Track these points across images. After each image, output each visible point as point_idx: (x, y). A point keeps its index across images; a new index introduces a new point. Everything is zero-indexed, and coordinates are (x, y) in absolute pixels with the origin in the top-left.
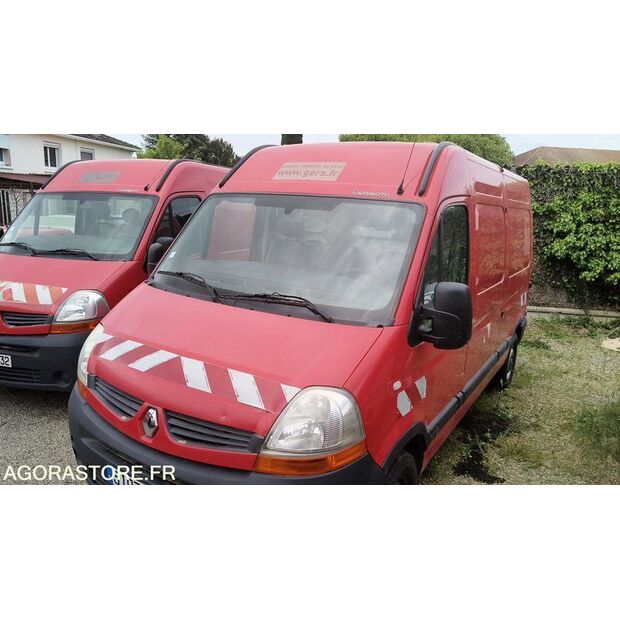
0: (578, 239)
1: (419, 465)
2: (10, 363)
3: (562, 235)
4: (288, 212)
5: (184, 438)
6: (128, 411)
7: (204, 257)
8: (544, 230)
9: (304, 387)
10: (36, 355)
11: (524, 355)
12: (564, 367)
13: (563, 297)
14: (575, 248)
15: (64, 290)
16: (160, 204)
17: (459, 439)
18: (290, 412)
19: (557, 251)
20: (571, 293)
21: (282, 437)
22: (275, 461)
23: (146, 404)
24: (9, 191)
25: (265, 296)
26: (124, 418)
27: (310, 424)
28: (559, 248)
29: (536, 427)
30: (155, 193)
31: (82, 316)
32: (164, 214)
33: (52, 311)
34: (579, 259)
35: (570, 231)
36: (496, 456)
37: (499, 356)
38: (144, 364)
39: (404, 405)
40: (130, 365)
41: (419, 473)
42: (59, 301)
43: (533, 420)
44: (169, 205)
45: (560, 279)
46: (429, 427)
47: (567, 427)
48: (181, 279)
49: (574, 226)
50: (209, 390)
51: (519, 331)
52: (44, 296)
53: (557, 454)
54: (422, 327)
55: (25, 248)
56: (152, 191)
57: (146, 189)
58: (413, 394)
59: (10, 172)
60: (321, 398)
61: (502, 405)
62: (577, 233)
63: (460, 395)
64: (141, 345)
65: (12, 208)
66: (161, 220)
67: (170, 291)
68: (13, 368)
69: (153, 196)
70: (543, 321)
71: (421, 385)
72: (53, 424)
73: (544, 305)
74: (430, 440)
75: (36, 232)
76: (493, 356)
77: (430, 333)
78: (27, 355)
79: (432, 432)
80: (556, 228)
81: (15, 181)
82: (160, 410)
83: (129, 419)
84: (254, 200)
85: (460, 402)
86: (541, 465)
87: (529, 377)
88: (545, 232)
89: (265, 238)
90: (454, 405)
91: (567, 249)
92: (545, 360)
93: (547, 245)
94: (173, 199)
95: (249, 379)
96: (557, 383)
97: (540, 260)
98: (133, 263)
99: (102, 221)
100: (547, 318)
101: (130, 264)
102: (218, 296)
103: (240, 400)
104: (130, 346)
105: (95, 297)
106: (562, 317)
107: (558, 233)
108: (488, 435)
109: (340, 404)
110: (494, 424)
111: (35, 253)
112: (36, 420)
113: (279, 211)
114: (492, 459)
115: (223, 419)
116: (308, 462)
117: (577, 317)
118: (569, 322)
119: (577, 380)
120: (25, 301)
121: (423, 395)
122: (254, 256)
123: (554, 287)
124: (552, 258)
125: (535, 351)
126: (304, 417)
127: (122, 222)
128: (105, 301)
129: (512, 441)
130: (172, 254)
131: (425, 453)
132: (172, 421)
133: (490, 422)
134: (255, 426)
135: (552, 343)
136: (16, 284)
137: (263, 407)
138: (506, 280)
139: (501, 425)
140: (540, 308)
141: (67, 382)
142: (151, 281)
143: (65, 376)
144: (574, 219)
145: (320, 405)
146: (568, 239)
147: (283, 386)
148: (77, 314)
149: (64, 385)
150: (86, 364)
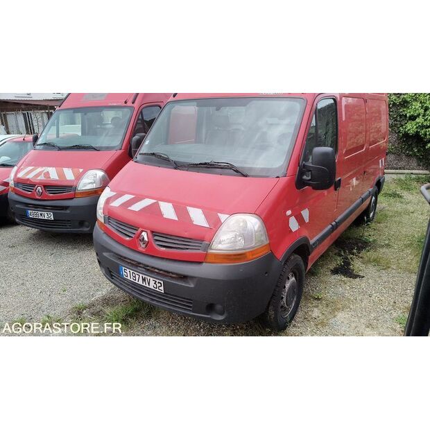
0: (426, 120)
1: (306, 264)
2: (52, 217)
3: (413, 118)
4: (218, 109)
5: (164, 246)
6: (130, 235)
7: (167, 143)
8: (400, 115)
9: (232, 214)
10: (68, 211)
11: (383, 203)
12: (411, 209)
13: (414, 163)
14: (423, 127)
15: (81, 170)
16: (135, 113)
17: (335, 254)
18: (224, 228)
19: (409, 130)
20: (419, 159)
21: (220, 243)
22: (216, 256)
23: (140, 230)
24: (31, 112)
25: (205, 164)
26: (128, 238)
27: (236, 235)
28: (411, 127)
29: (388, 246)
30: (131, 104)
31: (94, 186)
32: (138, 119)
33: (75, 184)
34: (426, 135)
35: (419, 115)
36: (359, 263)
37: (363, 200)
38: (137, 207)
39: (294, 225)
40: (129, 208)
41: (306, 270)
42: (79, 177)
43: (387, 242)
44: (141, 113)
45: (412, 150)
46: (312, 242)
47: (410, 245)
48: (153, 157)
49: (422, 111)
50: (177, 219)
51: (379, 185)
52: (69, 175)
53: (400, 261)
54: (305, 177)
55: (54, 146)
56: (129, 104)
57: (126, 102)
58: (300, 219)
59: (31, 99)
60: (241, 220)
61: (366, 234)
62: (424, 116)
63: (334, 223)
64: (133, 196)
65: (35, 124)
66: (137, 123)
67: (148, 165)
68: (54, 220)
69: (130, 107)
70: (400, 180)
71: (305, 214)
72: (81, 253)
73: (400, 168)
74: (313, 249)
75: (58, 136)
76: (359, 201)
77: (309, 180)
78: (63, 212)
79: (314, 244)
80: (409, 113)
81: (35, 105)
82: (149, 232)
83: (131, 239)
84: (195, 103)
85: (334, 228)
86: (389, 267)
87: (386, 216)
88: (401, 116)
89: (204, 131)
90: (329, 230)
91: (417, 128)
92: (399, 205)
93: (402, 126)
94: (143, 108)
95: (199, 211)
96: (405, 219)
97: (398, 137)
98: (122, 151)
99: (98, 126)
100: (402, 177)
101: (120, 152)
102: (177, 166)
103: (194, 223)
104: (127, 197)
105: (100, 174)
106: (413, 176)
107: (410, 117)
108: (355, 251)
109: (253, 223)
110: (360, 244)
111: (60, 149)
112: (71, 251)
113: (212, 109)
114: (357, 265)
115: (186, 234)
116: (235, 255)
117: (424, 176)
118: (418, 180)
119: (420, 217)
120: (58, 178)
121: (307, 219)
122: (198, 140)
123: (408, 156)
124: (406, 135)
125: (392, 200)
126: (232, 231)
127: (111, 126)
128: (106, 176)
129: (371, 254)
130: (147, 142)
131: (310, 257)
132: (156, 238)
133: (357, 244)
134: (204, 238)
135: (405, 194)
136: (51, 168)
137: (208, 226)
138: (367, 149)
139: (364, 245)
140: (397, 171)
141: (88, 227)
142: (135, 160)
143: (87, 223)
144: (422, 106)
145: (241, 224)
146: (417, 120)
147: (219, 214)
148: (90, 185)
149: (86, 229)
150: (102, 211)
